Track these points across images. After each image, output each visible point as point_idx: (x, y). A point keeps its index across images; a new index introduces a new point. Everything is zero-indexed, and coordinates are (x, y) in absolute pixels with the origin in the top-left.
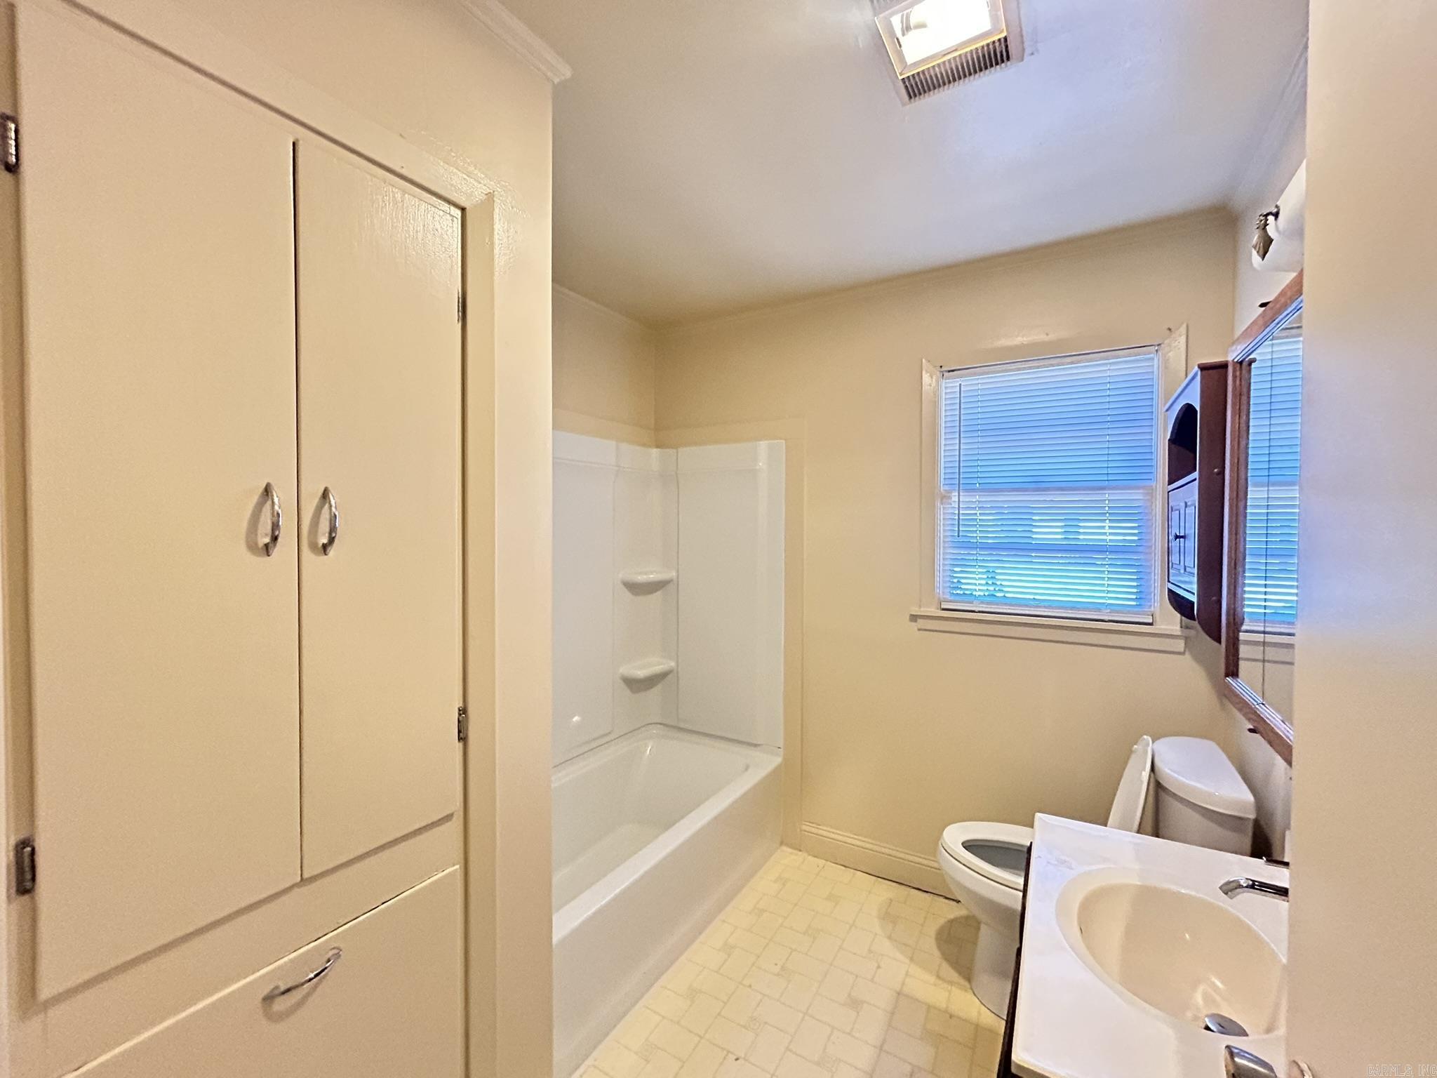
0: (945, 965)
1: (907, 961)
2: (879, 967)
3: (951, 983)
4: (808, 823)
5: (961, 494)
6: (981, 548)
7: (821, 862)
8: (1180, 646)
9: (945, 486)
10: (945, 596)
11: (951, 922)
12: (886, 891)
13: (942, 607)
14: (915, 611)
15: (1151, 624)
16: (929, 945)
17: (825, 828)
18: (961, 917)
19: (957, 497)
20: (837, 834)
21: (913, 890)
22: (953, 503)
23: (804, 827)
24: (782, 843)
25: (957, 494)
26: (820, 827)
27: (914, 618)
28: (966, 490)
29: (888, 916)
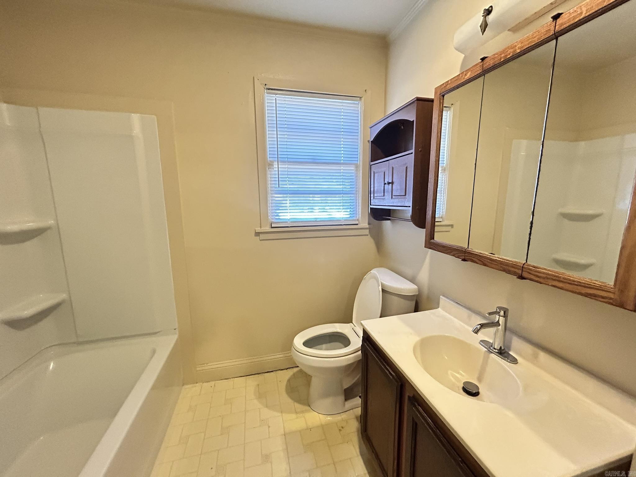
0: (297, 405)
1: (279, 414)
2: (269, 427)
3: (302, 412)
4: (200, 366)
5: (279, 163)
6: (290, 194)
7: (212, 383)
8: (367, 232)
9: (270, 158)
10: (272, 221)
11: (289, 381)
12: (252, 382)
13: (273, 226)
14: (258, 230)
15: (357, 224)
16: (286, 399)
17: (211, 364)
18: (292, 376)
19: (277, 165)
20: (219, 364)
21: (266, 374)
22: (274, 168)
23: (198, 369)
24: (183, 385)
25: (277, 163)
26: (208, 364)
27: (257, 234)
28: (282, 162)
29: (261, 395)
